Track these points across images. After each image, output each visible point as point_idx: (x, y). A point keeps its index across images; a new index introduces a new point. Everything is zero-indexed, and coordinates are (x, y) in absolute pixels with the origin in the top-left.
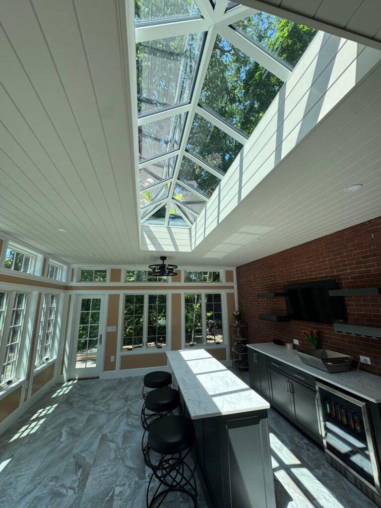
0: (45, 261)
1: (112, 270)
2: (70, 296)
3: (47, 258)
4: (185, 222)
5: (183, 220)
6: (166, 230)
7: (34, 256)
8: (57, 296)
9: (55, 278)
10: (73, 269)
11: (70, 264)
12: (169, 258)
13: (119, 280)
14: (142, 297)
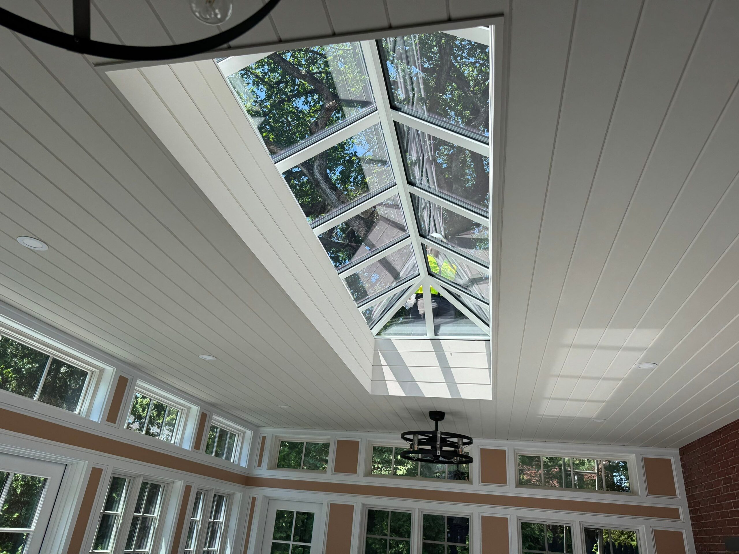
0: (203, 418)
1: (339, 442)
2: (254, 499)
3: (208, 413)
4: (473, 324)
5: (464, 320)
6: (429, 346)
7: (186, 409)
8: (230, 496)
9: (228, 458)
10: (264, 438)
11: (258, 427)
12: (449, 413)
13: (353, 470)
14: (407, 517)
